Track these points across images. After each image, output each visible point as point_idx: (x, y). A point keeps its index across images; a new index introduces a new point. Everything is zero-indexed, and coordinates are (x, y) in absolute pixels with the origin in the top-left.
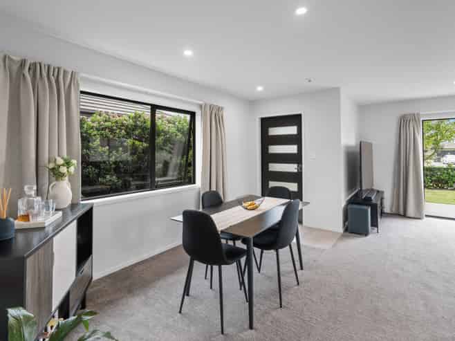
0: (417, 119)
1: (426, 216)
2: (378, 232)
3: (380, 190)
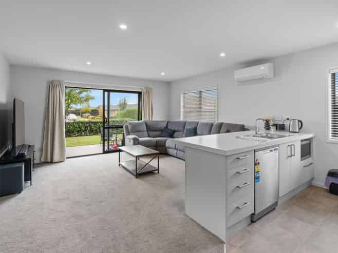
0: (61, 85)
1: (67, 158)
2: (31, 185)
3: (31, 145)
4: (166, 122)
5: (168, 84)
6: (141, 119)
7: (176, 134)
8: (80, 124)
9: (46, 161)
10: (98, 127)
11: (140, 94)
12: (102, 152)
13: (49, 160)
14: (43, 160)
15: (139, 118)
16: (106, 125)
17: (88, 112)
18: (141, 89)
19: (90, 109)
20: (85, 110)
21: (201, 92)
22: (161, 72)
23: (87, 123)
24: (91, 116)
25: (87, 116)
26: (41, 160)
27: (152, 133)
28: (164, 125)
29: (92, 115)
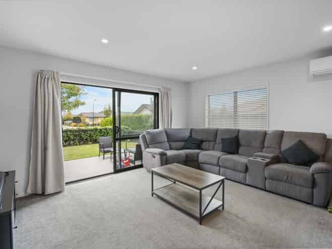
4: (189, 130)
5: (187, 85)
6: (158, 128)
7: (204, 145)
8: (69, 133)
9: (34, 192)
10: (89, 135)
11: (156, 95)
12: (112, 171)
13: (40, 191)
14: (29, 191)
15: (156, 126)
16: (118, 136)
17: (70, 120)
18: (159, 89)
19: (72, 117)
20: (66, 117)
21: (236, 93)
22: (192, 67)
23: (76, 131)
24: (73, 124)
25: (69, 124)
26: (26, 192)
27: (174, 144)
28: (187, 134)
29: (74, 122)
